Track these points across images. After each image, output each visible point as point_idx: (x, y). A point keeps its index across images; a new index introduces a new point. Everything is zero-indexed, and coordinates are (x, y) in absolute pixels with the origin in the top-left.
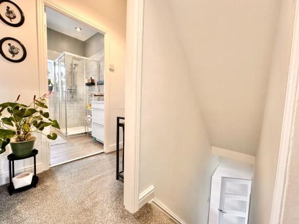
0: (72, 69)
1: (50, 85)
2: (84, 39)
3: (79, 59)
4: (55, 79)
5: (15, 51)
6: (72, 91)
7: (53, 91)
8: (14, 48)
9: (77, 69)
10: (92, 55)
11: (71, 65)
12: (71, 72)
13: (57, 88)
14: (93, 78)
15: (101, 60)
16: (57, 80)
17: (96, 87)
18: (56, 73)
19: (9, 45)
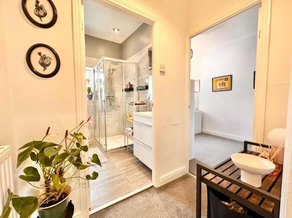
0: (110, 74)
1: (90, 94)
2: (120, 41)
3: (116, 63)
4: (95, 87)
5: (46, 62)
6: (110, 98)
7: (93, 99)
8: (45, 58)
9: (115, 74)
10: (130, 57)
11: (109, 70)
12: (109, 78)
13: (97, 96)
14: (131, 83)
15: (140, 62)
16: (96, 88)
17: (135, 92)
18: (96, 80)
19: (40, 54)
